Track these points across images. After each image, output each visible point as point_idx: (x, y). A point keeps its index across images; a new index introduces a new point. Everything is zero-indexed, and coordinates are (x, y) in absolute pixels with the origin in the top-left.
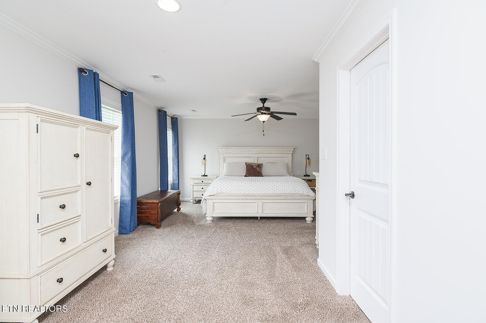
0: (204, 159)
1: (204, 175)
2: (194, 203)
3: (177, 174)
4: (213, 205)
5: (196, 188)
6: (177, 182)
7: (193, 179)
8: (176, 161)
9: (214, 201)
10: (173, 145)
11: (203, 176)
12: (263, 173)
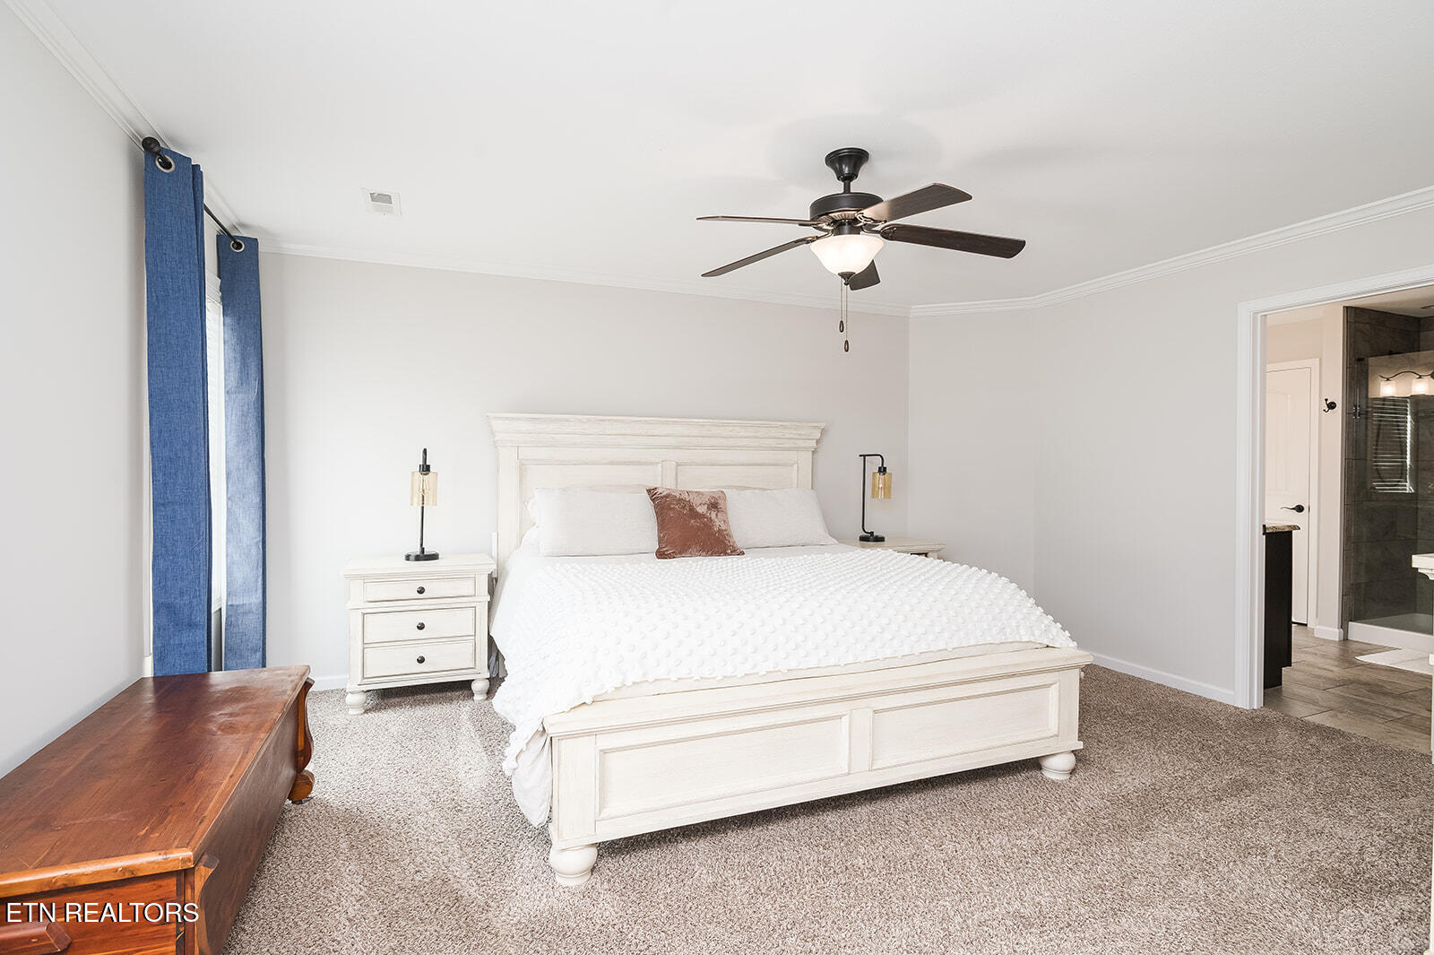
0: (426, 469)
1: (418, 551)
2: (369, 707)
3: (255, 552)
4: (602, 764)
5: (380, 628)
6: (256, 599)
7: (365, 578)
8: (252, 479)
9: (605, 742)
10: (227, 392)
11: (418, 558)
12: (738, 537)
